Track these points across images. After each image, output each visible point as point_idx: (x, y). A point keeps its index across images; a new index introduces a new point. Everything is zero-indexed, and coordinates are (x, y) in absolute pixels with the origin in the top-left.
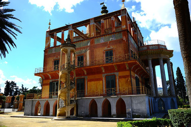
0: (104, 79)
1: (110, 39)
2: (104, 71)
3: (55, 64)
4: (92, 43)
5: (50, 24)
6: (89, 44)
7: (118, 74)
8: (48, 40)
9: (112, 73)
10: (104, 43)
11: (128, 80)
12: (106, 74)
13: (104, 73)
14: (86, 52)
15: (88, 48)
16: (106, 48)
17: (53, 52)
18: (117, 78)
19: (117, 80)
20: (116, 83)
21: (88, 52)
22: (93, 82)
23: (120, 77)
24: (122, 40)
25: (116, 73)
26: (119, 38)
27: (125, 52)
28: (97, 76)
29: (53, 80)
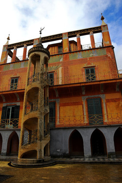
0: (84, 103)
1: (91, 55)
2: (84, 93)
3: (12, 82)
4: (65, 59)
5: (8, 39)
6: (61, 60)
7: (104, 97)
8: (4, 55)
9: (96, 96)
10: (82, 59)
11: (118, 105)
12: (87, 97)
13: (84, 95)
14: (57, 69)
15: (61, 65)
16: (85, 65)
17: (10, 69)
18: (104, 101)
19: (104, 105)
20: (102, 108)
21: (60, 69)
22: (68, 107)
23: (108, 101)
24: (107, 56)
25: (101, 96)
26: (102, 55)
27: (111, 70)
28: (74, 99)
29: (8, 104)
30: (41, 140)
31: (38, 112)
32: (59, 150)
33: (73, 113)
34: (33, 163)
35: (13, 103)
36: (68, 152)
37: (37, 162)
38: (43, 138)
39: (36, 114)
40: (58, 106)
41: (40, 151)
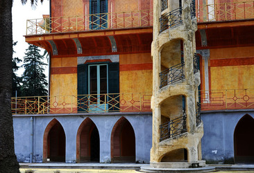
3: (93, 11)
29: (90, 58)
30: (192, 132)
31: (185, 85)
32: (216, 152)
33: (239, 80)
35: (103, 57)
36: (233, 155)
37: (190, 167)
38: (196, 129)
39: (183, 88)
40: (206, 65)
41: (193, 150)
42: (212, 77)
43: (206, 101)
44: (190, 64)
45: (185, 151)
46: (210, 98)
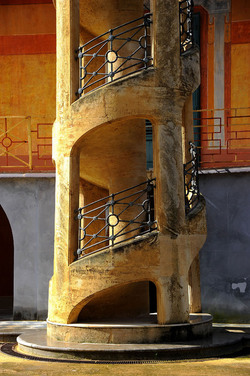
30: (172, 230)
31: (152, 88)
32: (242, 287)
34: (145, 342)
38: (183, 223)
39: (147, 97)
40: (217, 40)
41: (174, 284)
42: (234, 73)
43: (216, 140)
44: (170, 20)
45: (152, 288)
46: (228, 132)
